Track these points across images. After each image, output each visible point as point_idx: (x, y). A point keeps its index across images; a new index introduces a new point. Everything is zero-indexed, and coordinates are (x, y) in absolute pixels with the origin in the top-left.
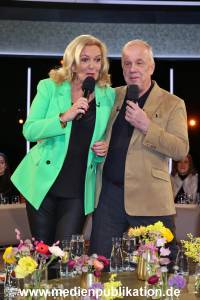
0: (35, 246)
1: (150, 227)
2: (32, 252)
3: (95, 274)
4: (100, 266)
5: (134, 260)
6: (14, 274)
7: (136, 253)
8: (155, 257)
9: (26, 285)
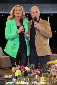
0: (20, 67)
1: (53, 61)
2: (20, 69)
3: (38, 75)
4: (39, 72)
5: (49, 71)
6: (14, 75)
7: (49, 69)
8: (55, 70)
9: (18, 78)
